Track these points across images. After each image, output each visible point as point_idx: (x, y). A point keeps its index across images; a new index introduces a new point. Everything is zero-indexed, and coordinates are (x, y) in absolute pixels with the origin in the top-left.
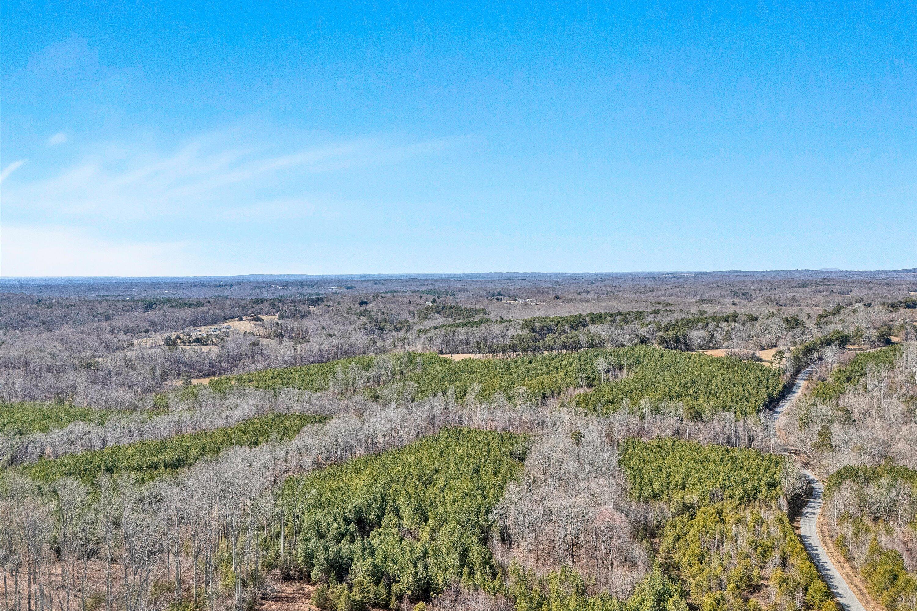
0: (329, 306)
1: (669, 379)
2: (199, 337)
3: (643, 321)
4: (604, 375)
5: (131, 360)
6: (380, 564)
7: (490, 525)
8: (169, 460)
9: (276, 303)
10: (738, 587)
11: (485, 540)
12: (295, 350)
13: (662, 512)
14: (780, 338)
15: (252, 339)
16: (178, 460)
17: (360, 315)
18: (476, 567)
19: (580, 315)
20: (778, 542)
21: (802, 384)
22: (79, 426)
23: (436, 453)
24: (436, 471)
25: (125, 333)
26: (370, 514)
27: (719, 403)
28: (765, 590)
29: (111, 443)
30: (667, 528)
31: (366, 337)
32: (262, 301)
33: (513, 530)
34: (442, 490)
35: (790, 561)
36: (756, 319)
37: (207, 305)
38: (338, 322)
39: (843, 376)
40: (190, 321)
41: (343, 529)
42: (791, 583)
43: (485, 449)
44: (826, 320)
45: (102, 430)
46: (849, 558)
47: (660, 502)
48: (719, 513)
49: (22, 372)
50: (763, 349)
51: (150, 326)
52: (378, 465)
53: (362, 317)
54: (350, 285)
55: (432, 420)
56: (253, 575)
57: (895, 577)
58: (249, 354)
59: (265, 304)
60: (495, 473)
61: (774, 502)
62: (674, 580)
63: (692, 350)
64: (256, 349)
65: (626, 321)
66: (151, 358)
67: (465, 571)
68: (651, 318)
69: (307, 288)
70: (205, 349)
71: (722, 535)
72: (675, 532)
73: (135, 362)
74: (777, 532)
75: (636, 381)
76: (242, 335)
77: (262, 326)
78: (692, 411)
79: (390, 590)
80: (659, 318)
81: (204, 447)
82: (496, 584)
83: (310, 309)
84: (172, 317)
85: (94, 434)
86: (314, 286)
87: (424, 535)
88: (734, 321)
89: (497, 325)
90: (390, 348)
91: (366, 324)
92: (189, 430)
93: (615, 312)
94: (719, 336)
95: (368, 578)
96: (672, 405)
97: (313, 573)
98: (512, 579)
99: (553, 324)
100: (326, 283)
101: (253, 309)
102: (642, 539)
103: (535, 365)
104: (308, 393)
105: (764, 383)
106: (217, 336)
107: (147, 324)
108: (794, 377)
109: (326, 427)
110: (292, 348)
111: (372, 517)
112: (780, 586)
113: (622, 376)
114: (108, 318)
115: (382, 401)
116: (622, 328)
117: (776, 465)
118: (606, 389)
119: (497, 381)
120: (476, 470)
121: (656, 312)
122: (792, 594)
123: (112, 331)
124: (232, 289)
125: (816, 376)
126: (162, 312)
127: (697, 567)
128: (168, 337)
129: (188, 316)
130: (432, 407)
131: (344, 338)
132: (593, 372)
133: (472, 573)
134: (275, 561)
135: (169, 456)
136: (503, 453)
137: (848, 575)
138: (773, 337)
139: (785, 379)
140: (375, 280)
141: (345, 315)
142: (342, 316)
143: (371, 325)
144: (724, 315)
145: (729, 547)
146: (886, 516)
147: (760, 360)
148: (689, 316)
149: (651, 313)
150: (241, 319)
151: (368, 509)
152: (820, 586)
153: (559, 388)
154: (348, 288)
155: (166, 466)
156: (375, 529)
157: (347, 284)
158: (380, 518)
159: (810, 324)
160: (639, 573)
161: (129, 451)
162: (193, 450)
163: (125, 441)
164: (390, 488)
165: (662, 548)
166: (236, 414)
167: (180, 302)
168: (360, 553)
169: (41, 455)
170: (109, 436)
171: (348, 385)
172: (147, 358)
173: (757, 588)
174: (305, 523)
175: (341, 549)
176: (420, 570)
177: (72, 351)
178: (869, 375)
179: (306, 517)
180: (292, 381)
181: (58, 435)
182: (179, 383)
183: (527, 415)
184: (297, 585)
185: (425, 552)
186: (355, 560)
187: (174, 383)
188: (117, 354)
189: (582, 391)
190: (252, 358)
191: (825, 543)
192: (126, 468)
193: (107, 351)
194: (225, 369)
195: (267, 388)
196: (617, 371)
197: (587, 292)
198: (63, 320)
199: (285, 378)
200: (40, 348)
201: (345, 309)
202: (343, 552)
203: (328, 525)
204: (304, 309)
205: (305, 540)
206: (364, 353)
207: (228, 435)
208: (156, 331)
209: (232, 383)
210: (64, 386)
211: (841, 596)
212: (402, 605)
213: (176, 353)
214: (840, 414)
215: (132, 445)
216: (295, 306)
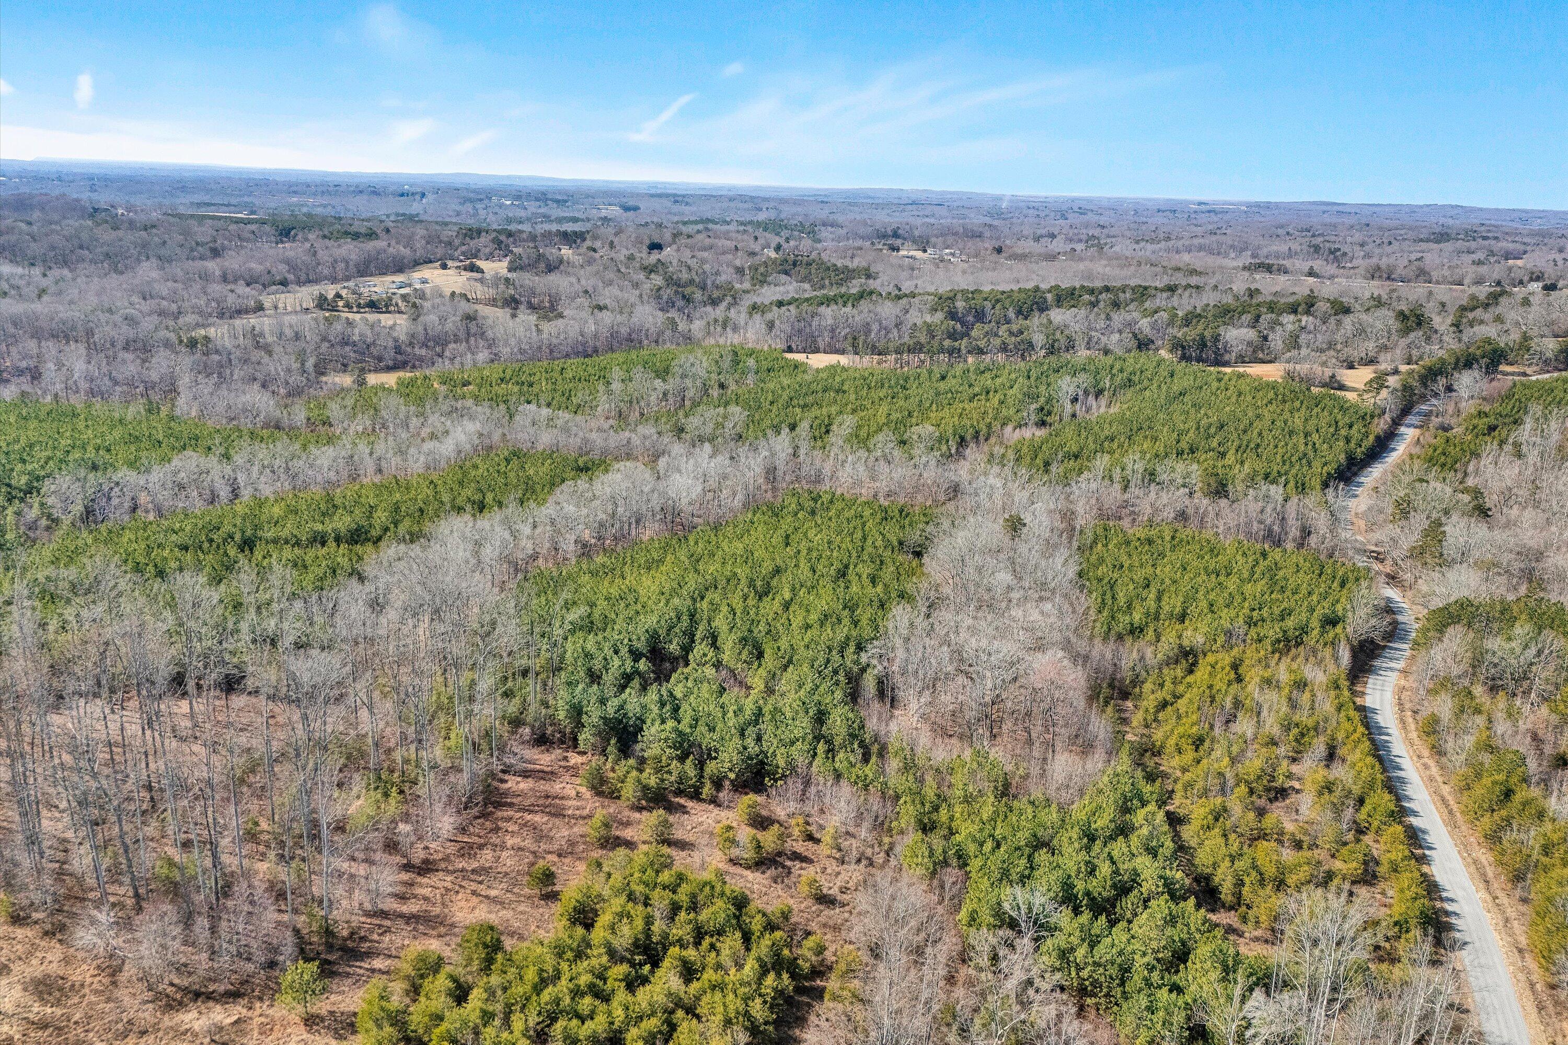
0: (594, 250)
1: (1178, 418)
2: (375, 298)
3: (1147, 304)
4: (1068, 407)
5: (262, 334)
6: (688, 730)
7: (863, 670)
8: (343, 530)
9: (503, 238)
10: (1251, 792)
11: (854, 696)
12: (539, 331)
13: (1142, 658)
14: (1384, 348)
15: (464, 306)
16: (356, 530)
17: (650, 270)
18: (838, 741)
19: (1037, 289)
20: (1326, 720)
21: (1409, 433)
22: (188, 462)
23: (777, 539)
24: (777, 571)
25: (248, 285)
26: (671, 642)
27: (1260, 466)
28: (1293, 798)
29: (246, 494)
30: (1148, 686)
31: (660, 314)
32: (479, 232)
33: (898, 680)
34: (787, 606)
35: (1341, 752)
36: (1347, 311)
37: (382, 235)
38: (611, 283)
39: (1483, 423)
40: (357, 265)
41: (628, 666)
42: (1338, 792)
43: (858, 535)
44: (1471, 315)
45: (228, 470)
46: (1438, 752)
47: (1141, 643)
48: (1235, 667)
49: (82, 349)
50: (1351, 367)
51: (289, 272)
52: (683, 555)
53: (653, 276)
54: (631, 203)
55: (771, 473)
56: (487, 734)
57: (1508, 794)
58: (462, 335)
59: (484, 239)
60: (873, 580)
61: (1328, 651)
62: (1151, 777)
63: (1226, 364)
64: (473, 328)
65: (1116, 305)
66: (297, 333)
67: (821, 747)
68: (1161, 300)
69: (555, 205)
70: (386, 320)
71: (1237, 704)
72: (1160, 695)
73: (270, 339)
74: (1327, 706)
75: (1122, 420)
76: (447, 298)
77: (481, 281)
78: (1212, 481)
79: (702, 769)
80: (1175, 301)
81: (397, 509)
82: (869, 770)
83: (563, 251)
84: (326, 258)
85: (216, 474)
86: (566, 201)
87: (757, 681)
88: (1308, 312)
89: (888, 303)
90: (700, 336)
91: (659, 289)
92: (369, 478)
93: (1098, 284)
94: (1277, 340)
95: (668, 751)
96: (1180, 467)
97: (581, 737)
98: (894, 764)
99: (988, 305)
100: (587, 196)
101: (464, 248)
102: (1107, 703)
103: (951, 382)
104: (564, 416)
105: (1343, 432)
106: (404, 297)
107: (283, 268)
108: (1397, 422)
109: (597, 485)
110: (534, 328)
111: (674, 647)
112: (1320, 794)
113: (1099, 409)
114: (216, 253)
115: (688, 437)
116: (1108, 318)
117: (1343, 585)
118: (1069, 432)
119: (883, 409)
120: (842, 574)
121: (1172, 289)
122: (1338, 810)
123: (225, 279)
124: (424, 201)
125: (1436, 421)
126: (308, 245)
127: (1190, 755)
128: (321, 295)
129: (353, 257)
130: (773, 455)
131: (621, 313)
132: (1049, 400)
133: (831, 752)
134: (522, 713)
135: (342, 523)
136: (888, 544)
137: (1432, 779)
138: (1371, 345)
139: (1381, 426)
140: (675, 195)
141: (623, 270)
142: (619, 271)
143: (668, 291)
144: (1291, 300)
145: (1244, 726)
146: (1512, 685)
147: (1342, 387)
148: (1228, 299)
149: (1162, 290)
150: (444, 267)
151: (668, 635)
152: (1382, 800)
153: (989, 426)
154: (627, 209)
155: (338, 540)
156: (679, 671)
157: (625, 200)
158: (687, 649)
159: (1442, 323)
160: (1096, 761)
161: (277, 511)
162: (379, 513)
163: (267, 491)
164: (702, 598)
165: (1137, 719)
166: (447, 448)
167: (338, 227)
168: (656, 710)
169: (134, 509)
170: (241, 478)
171: (631, 402)
172: (288, 332)
173: (1282, 793)
174: (568, 655)
175: (625, 702)
176: (750, 742)
177: (162, 313)
178: (1529, 424)
179: (569, 646)
180: (536, 389)
181: (157, 475)
182: (347, 380)
183: (930, 474)
184: (558, 752)
185: (759, 713)
186: (649, 722)
187: (337, 380)
188: (238, 322)
189: (1027, 433)
190: (467, 341)
191: (1403, 722)
192: (275, 541)
193: (221, 316)
194: (421, 359)
195: (494, 400)
196: (1091, 399)
197: (1053, 236)
198: (140, 253)
199: (523, 383)
200: (106, 306)
201: (622, 258)
202: (628, 707)
203: (605, 659)
204: (551, 253)
205: (569, 684)
206: (657, 342)
207: (436, 486)
208: (300, 283)
209: (436, 385)
210: (154, 376)
211: (1415, 813)
212: (721, 795)
213: (338, 327)
214: (1466, 498)
215: (279, 499)
216: (536, 247)
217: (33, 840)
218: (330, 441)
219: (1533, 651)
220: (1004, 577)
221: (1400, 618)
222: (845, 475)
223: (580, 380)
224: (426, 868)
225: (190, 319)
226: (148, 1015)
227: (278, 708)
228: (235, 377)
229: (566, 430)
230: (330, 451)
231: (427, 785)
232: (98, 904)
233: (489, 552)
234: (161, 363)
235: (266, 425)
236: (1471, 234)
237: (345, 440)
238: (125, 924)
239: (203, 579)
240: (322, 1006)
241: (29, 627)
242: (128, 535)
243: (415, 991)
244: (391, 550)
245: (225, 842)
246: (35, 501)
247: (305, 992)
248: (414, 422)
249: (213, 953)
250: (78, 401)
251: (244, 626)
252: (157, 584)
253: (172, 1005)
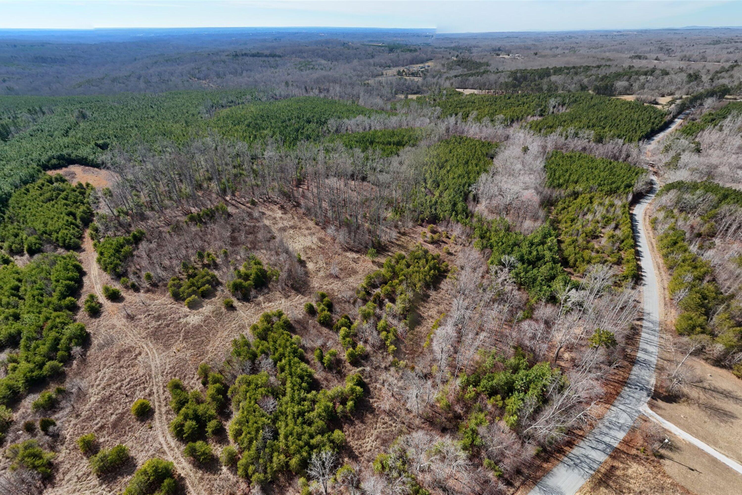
1: (591, 114)
3: (588, 73)
4: (551, 109)
7: (470, 192)
10: (587, 236)
11: (466, 199)
13: (560, 194)
14: (679, 89)
18: (459, 212)
19: (548, 68)
20: (618, 217)
21: (678, 121)
23: (447, 151)
24: (446, 161)
27: (617, 132)
28: (600, 239)
30: (560, 202)
33: (480, 196)
34: (448, 172)
35: (620, 227)
36: (667, 74)
39: (709, 118)
42: (615, 238)
43: (474, 151)
44: (719, 75)
46: (654, 229)
47: (561, 189)
48: (591, 198)
50: (663, 96)
55: (448, 130)
57: (675, 243)
60: (476, 166)
61: (625, 196)
62: (555, 229)
63: (614, 96)
65: (576, 74)
67: (454, 213)
68: (594, 71)
71: (589, 210)
72: (563, 205)
74: (619, 212)
75: (570, 114)
78: (598, 137)
80: (599, 72)
82: (467, 221)
87: (437, 194)
88: (651, 75)
93: (571, 66)
94: (636, 86)
96: (587, 132)
98: (475, 219)
99: (529, 74)
102: (545, 207)
103: (512, 100)
105: (652, 120)
108: (675, 117)
112: (609, 238)
113: (563, 110)
116: (572, 79)
117: (636, 174)
118: (550, 118)
119: (487, 109)
120: (467, 163)
121: (599, 67)
122: (614, 243)
125: (691, 117)
127: (569, 223)
130: (449, 123)
132: (545, 107)
133: (457, 215)
136: (482, 154)
137: (649, 237)
138: (674, 88)
139: (668, 118)
144: (646, 70)
145: (589, 217)
147: (657, 103)
148: (621, 70)
149: (595, 67)
152: (631, 241)
153: (523, 116)
159: (705, 78)
160: (538, 224)
165: (554, 212)
173: (597, 237)
176: (433, 210)
178: (730, 118)
183: (500, 132)
185: (436, 202)
189: (535, 118)
191: (645, 219)
196: (560, 107)
197: (557, 48)
211: (640, 246)
212: (423, 224)
214: (693, 145)
219: (701, 199)
220: (519, 166)
221: (654, 186)
222: (472, 132)
236: (730, 41)
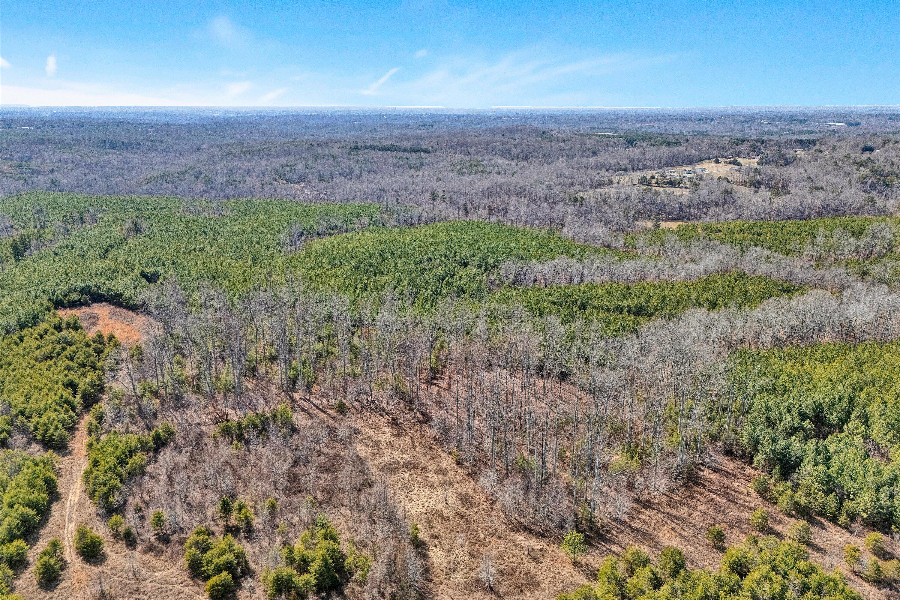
0: (821, 152)
2: (673, 179)
5: (609, 197)
6: (835, 475)
8: (633, 307)
9: (758, 144)
12: (771, 202)
15: (725, 186)
16: (640, 308)
17: (860, 165)
22: (562, 261)
25: (607, 170)
26: (831, 414)
29: (587, 280)
31: (863, 194)
32: (743, 141)
37: (683, 143)
38: (829, 172)
40: (666, 161)
41: (797, 422)
45: (580, 267)
49: (526, 201)
51: (629, 164)
52: (851, 357)
53: (862, 168)
54: (855, 121)
56: (696, 440)
58: (721, 202)
59: (745, 145)
64: (728, 198)
66: (627, 197)
69: (798, 123)
70: (677, 192)
73: (613, 199)
76: (715, 180)
77: (738, 170)
79: (841, 504)
81: (664, 300)
83: (798, 152)
84: (650, 156)
85: (574, 268)
86: (806, 121)
90: (893, 210)
91: (866, 177)
92: (652, 280)
95: (817, 484)
97: (756, 459)
100: (822, 117)
101: (731, 151)
104: (779, 256)
106: (690, 179)
107: (626, 161)
109: (794, 303)
110: (768, 200)
111: (833, 418)
114: (594, 154)
115: (870, 278)
123: (596, 167)
124: (712, 123)
126: (641, 149)
128: (644, 177)
129: (665, 156)
131: (833, 192)
134: (719, 433)
135: (633, 303)
140: (890, 115)
141: (839, 165)
142: (837, 165)
143: (873, 179)
150: (717, 162)
151: (830, 409)
154: (850, 124)
155: (629, 311)
156: (835, 434)
157: (849, 119)
158: (843, 422)
161: (600, 291)
162: (654, 300)
163: (597, 280)
164: (861, 390)
166: (699, 268)
167: (659, 139)
168: (812, 455)
169: (535, 281)
170: (586, 272)
171: (829, 251)
172: (623, 196)
174: (755, 405)
175: (790, 444)
177: (564, 185)
179: (756, 399)
180: (762, 238)
181: (548, 265)
182: (649, 224)
184: (738, 463)
186: (805, 462)
187: (644, 224)
188: (599, 190)
190: (723, 206)
192: (597, 307)
193: (591, 187)
194: (693, 215)
195: (734, 243)
198: (559, 154)
199: (755, 233)
200: (540, 180)
201: (841, 156)
202: (792, 448)
203: (781, 414)
204: (789, 153)
205: (753, 423)
206: (857, 213)
207: (689, 289)
208: (633, 170)
209: (699, 231)
210: (555, 216)
212: (853, 526)
213: (650, 194)
215: (603, 285)
216: (779, 150)
217: (470, 429)
218: (634, 257)
223: (794, 234)
224: (648, 505)
225: (576, 188)
226: (503, 529)
227: (584, 395)
228: (592, 219)
229: (778, 265)
230: (633, 263)
231: (655, 458)
232: (491, 468)
233: (714, 333)
234: (560, 208)
235: (603, 246)
237: (643, 258)
238: (500, 481)
239: (559, 321)
240: (583, 559)
241: (484, 329)
242: (531, 293)
243: (631, 571)
244: (656, 322)
245: (549, 456)
246: (495, 271)
247: (574, 547)
248: (683, 251)
249: (536, 511)
250: (520, 226)
251: (574, 348)
252: (539, 320)
253: (514, 529)
